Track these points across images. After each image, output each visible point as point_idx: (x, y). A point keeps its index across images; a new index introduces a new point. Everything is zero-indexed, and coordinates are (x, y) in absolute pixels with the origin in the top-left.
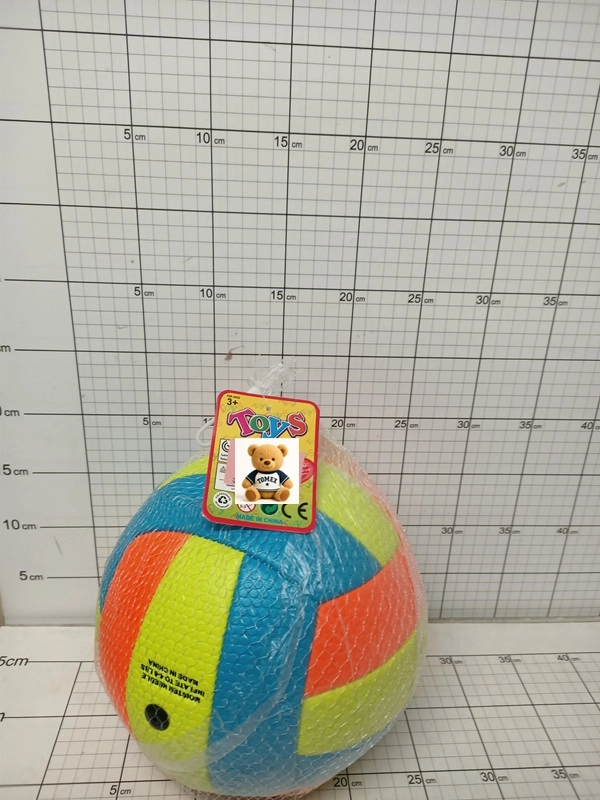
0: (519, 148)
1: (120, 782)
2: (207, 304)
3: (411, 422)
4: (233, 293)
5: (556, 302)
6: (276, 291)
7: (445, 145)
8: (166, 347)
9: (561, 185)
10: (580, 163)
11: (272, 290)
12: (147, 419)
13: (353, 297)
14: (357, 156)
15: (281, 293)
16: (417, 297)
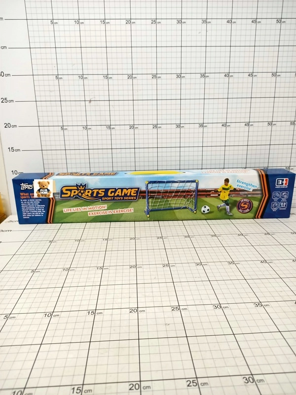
0: (183, 21)
1: (53, 240)
2: (81, 81)
3: (158, 126)
4: (90, 77)
5: (205, 76)
7: (158, 21)
8: (68, 99)
9: (200, 33)
10: (204, 25)
11: (104, 75)
12: (62, 128)
13: (132, 77)
14: (128, 26)
15: (107, 76)
16: (155, 76)
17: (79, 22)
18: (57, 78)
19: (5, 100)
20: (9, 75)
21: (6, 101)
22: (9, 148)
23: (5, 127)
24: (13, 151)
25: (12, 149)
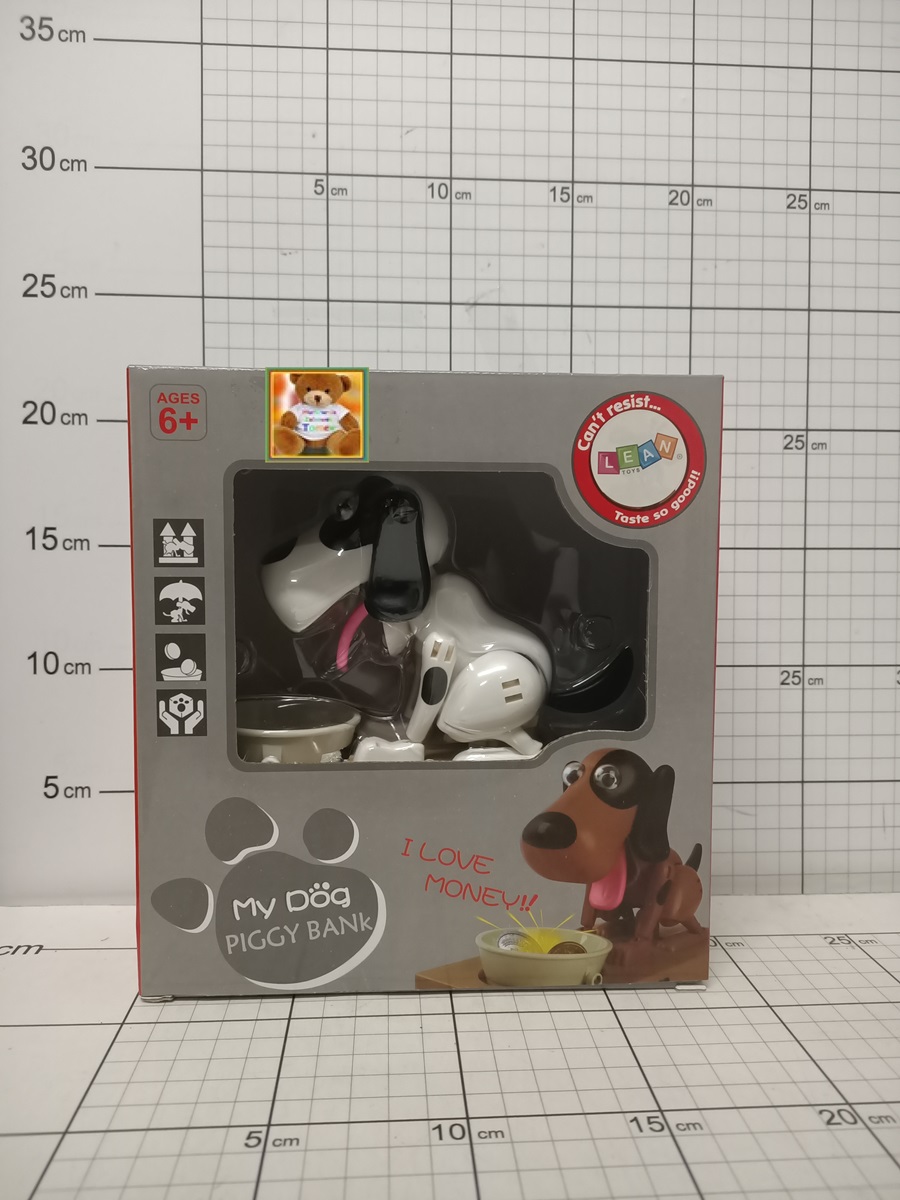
1: (269, 1125)
2: (439, 212)
3: (813, 437)
4: (483, 191)
6: (559, 187)
8: (365, 290)
11: (552, 185)
13: (691, 198)
15: (567, 192)
16: (801, 199)
18: (319, 189)
19: (39, 285)
20: (80, 163)
21: (48, 290)
22: (32, 531)
23: (25, 421)
24: (50, 545)
25: (45, 537)
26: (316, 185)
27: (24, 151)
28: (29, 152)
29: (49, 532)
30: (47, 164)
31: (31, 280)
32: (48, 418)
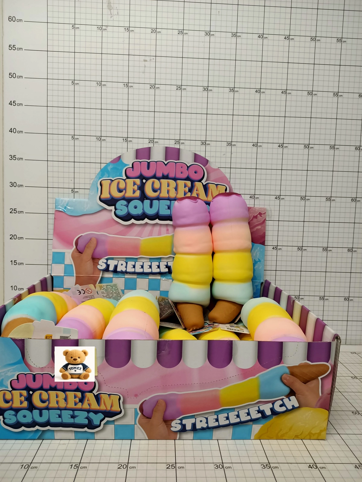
7: (181, 141)
9: (224, 155)
10: (229, 147)
17: (101, 139)
18: (72, 192)
19: (14, 211)
20: (22, 185)
21: (15, 212)
22: (12, 261)
23: (11, 239)
24: (15, 264)
25: (14, 262)
26: (72, 191)
27: (10, 183)
28: (11, 183)
29: (15, 261)
30: (15, 185)
31: (12, 210)
32: (15, 238)
